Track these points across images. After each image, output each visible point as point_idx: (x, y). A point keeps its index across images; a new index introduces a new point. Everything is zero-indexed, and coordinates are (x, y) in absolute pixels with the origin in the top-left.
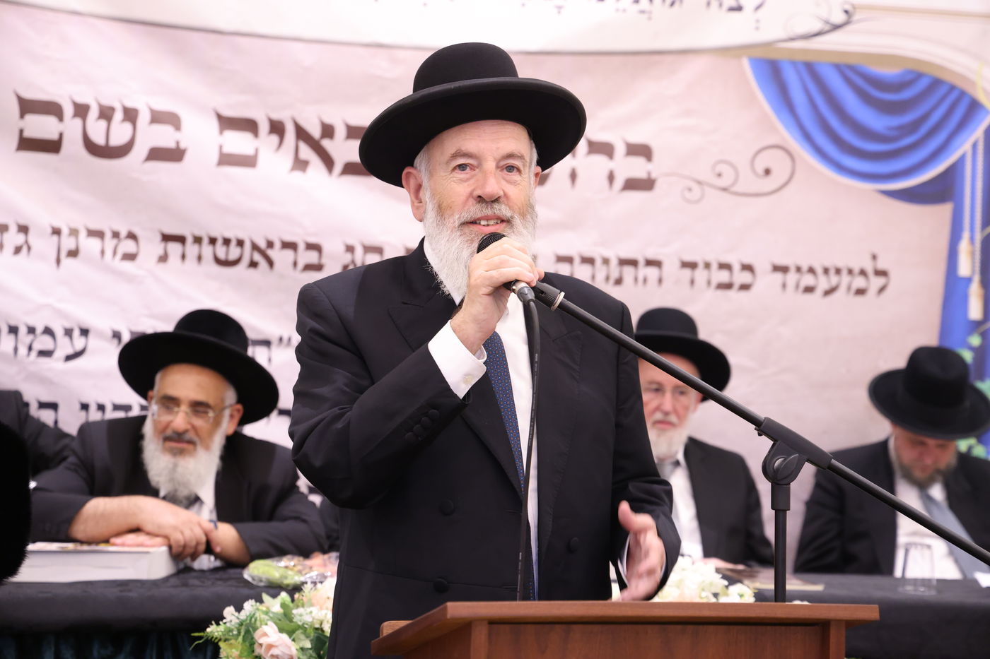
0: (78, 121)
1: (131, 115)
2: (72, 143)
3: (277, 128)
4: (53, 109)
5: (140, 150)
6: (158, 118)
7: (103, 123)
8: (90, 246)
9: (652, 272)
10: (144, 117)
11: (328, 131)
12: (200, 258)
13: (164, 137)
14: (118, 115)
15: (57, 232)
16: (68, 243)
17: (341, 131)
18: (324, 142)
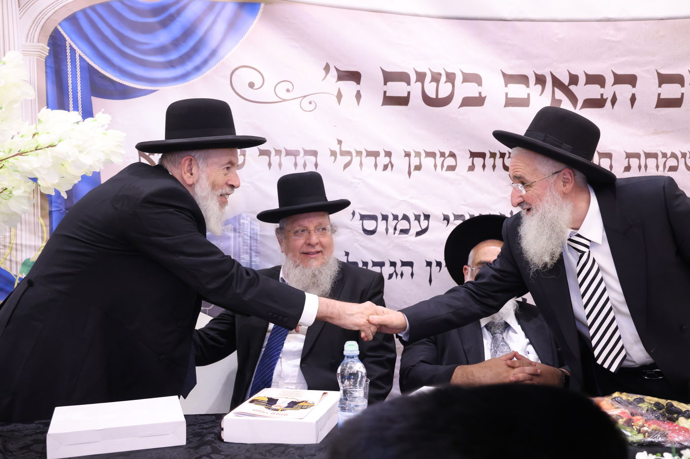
0: (419, 84)
1: (451, 78)
2: (416, 99)
3: (540, 80)
4: (403, 77)
5: (457, 100)
6: (468, 78)
7: (434, 84)
8: (428, 162)
10: (459, 78)
11: (574, 79)
12: (494, 167)
13: (471, 90)
14: (443, 78)
15: (408, 155)
16: (415, 161)
17: (582, 79)
18: (572, 88)
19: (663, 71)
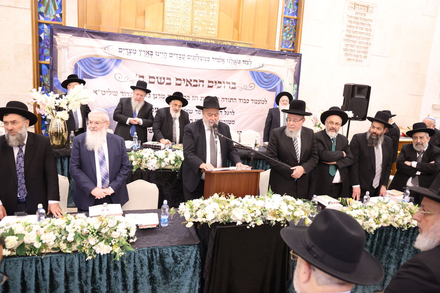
0: (157, 79)
1: (164, 78)
2: (156, 82)
3: (184, 80)
4: (153, 78)
5: (165, 83)
6: (168, 79)
7: (160, 80)
8: (158, 97)
9: (235, 100)
10: (166, 79)
11: (191, 80)
13: (168, 81)
14: (162, 78)
15: (154, 95)
16: (155, 96)
17: (193, 81)
18: (191, 82)
19: (209, 80)
